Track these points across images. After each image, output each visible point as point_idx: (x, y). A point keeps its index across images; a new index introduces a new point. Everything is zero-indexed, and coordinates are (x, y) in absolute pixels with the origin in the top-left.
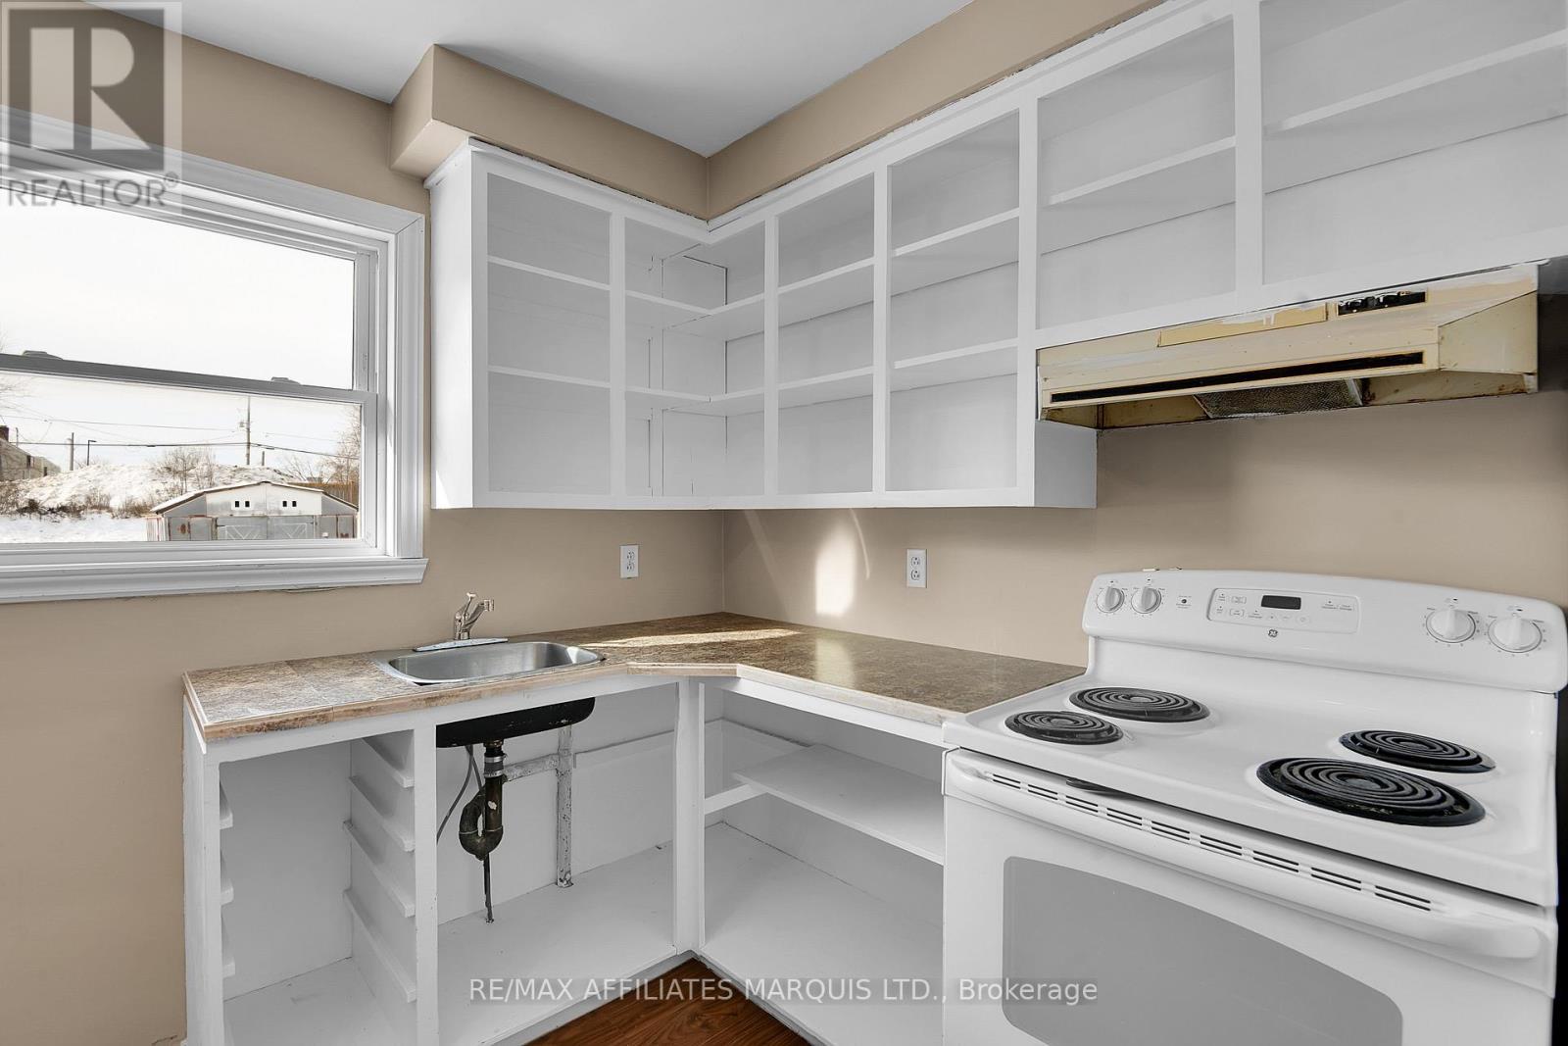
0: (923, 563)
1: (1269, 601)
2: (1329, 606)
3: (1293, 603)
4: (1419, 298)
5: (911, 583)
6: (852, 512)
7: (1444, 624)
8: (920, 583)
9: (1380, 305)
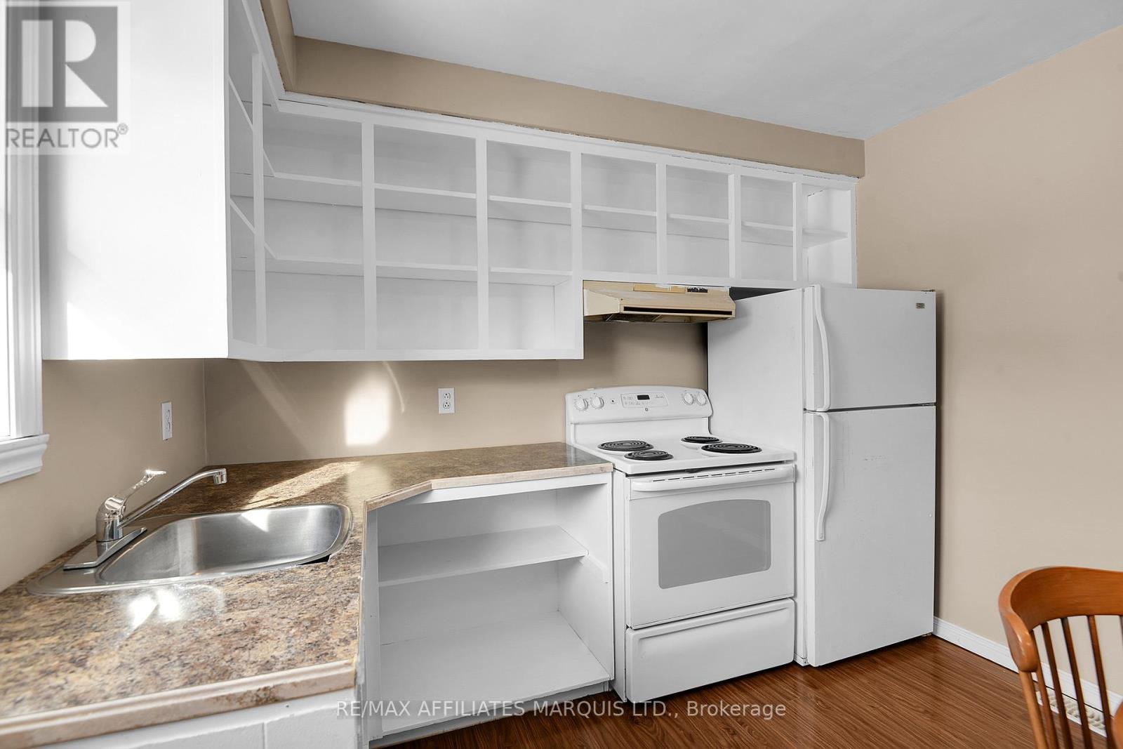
0: (452, 396)
1: (640, 397)
2: (657, 397)
3: (646, 397)
4: (706, 291)
5: (442, 410)
6: (388, 365)
7: (689, 400)
8: (451, 410)
9: (697, 291)
